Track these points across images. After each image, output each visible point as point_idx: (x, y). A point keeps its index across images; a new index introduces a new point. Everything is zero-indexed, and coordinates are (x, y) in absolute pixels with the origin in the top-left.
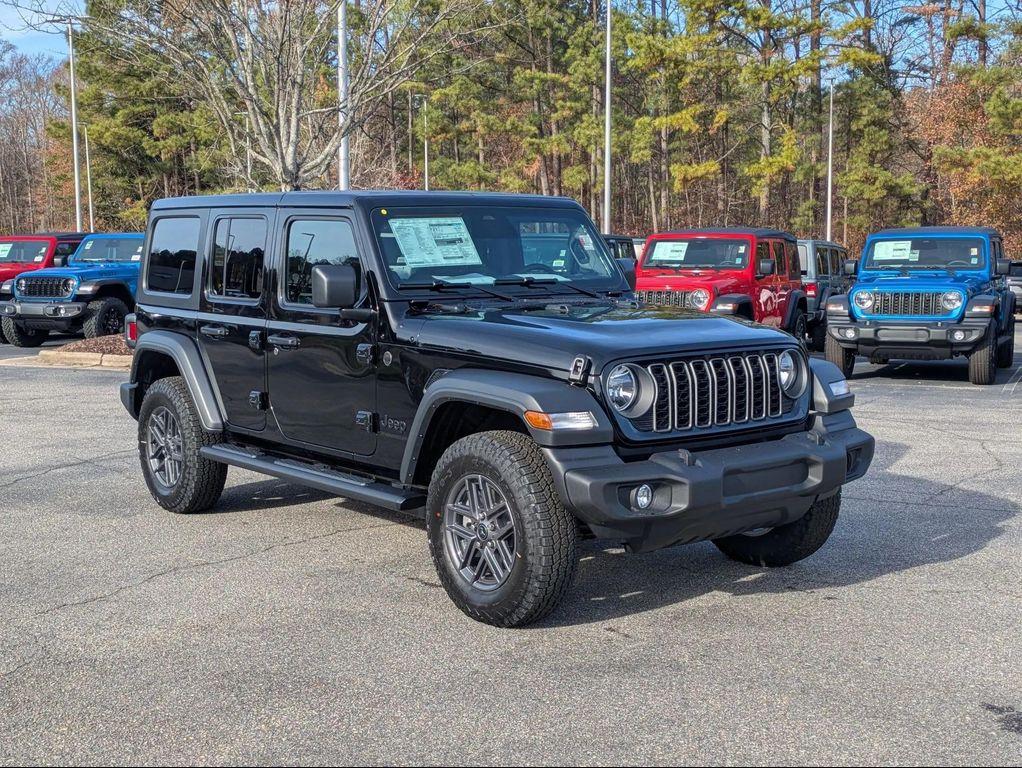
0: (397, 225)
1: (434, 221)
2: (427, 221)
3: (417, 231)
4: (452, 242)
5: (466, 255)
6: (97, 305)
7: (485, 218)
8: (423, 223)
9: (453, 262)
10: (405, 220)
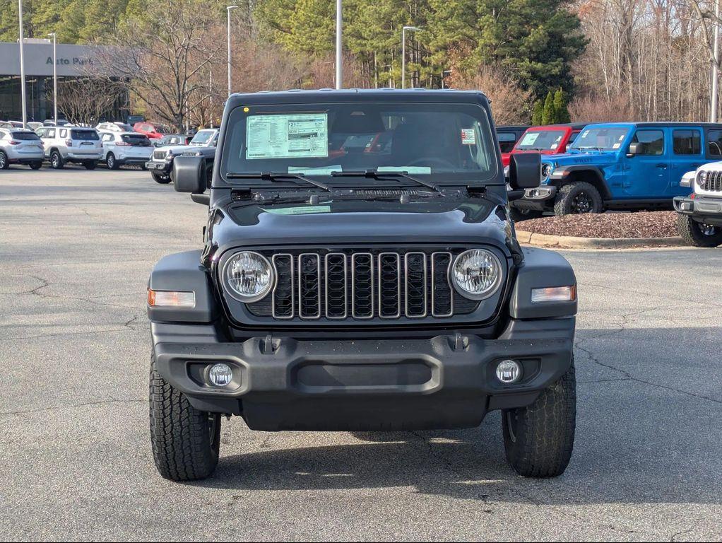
0: (253, 121)
1: (295, 117)
2: (288, 117)
3: (274, 126)
4: (308, 136)
5: (314, 148)
6: (567, 189)
7: (354, 113)
8: (281, 121)
9: (296, 155)
10: (264, 117)
